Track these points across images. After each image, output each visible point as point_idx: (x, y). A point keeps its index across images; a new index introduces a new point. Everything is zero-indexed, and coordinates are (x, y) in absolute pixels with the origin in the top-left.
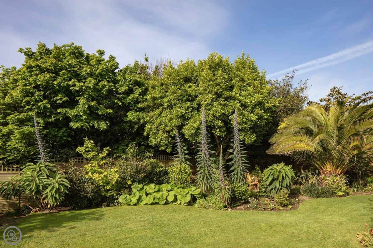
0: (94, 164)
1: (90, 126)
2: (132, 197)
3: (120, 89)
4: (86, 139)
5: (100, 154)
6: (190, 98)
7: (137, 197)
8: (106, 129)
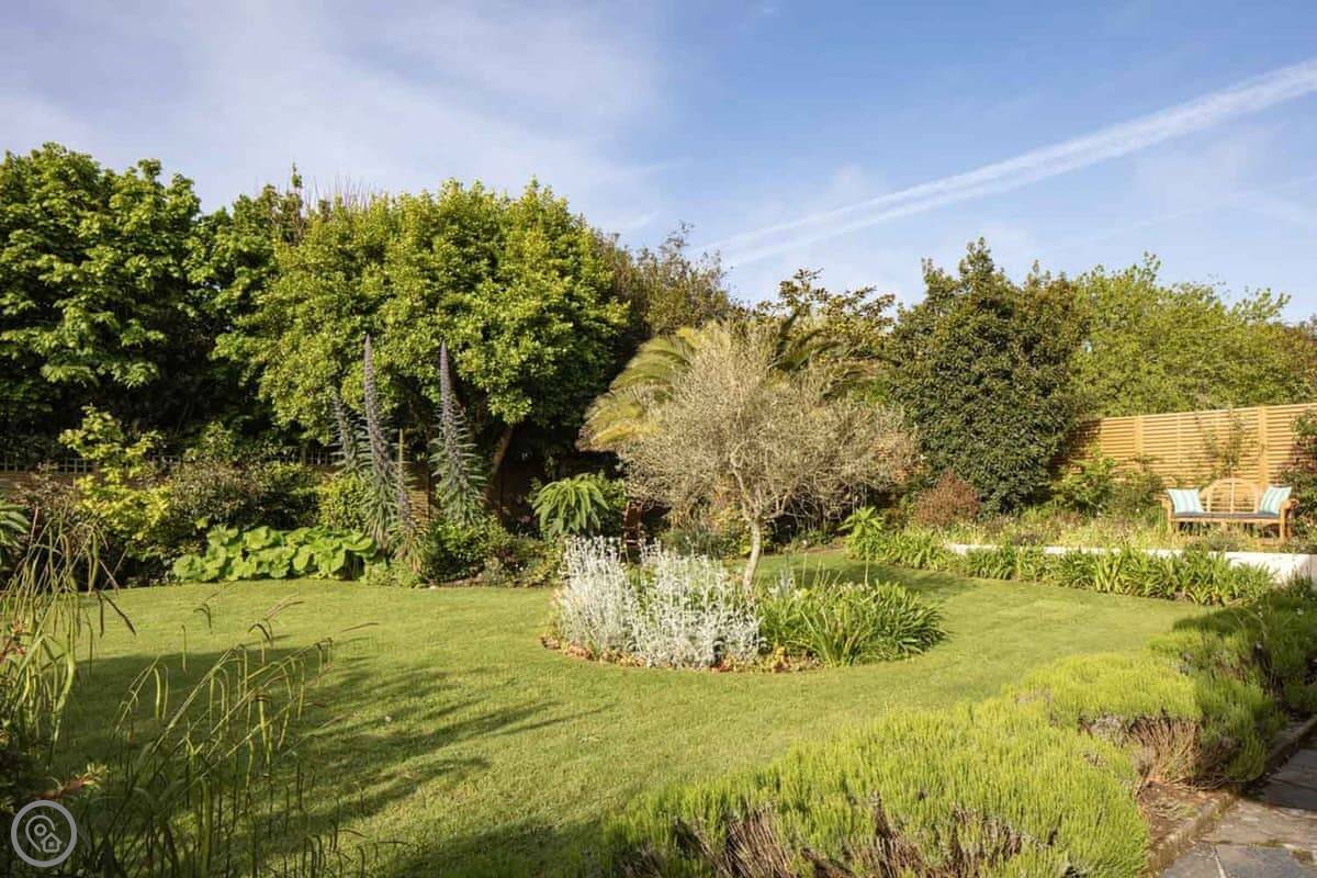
0: (111, 475)
1: (97, 375)
2: (208, 561)
3: (193, 273)
4: (89, 409)
5: (128, 450)
6: (364, 306)
7: (220, 562)
8: (143, 383)
